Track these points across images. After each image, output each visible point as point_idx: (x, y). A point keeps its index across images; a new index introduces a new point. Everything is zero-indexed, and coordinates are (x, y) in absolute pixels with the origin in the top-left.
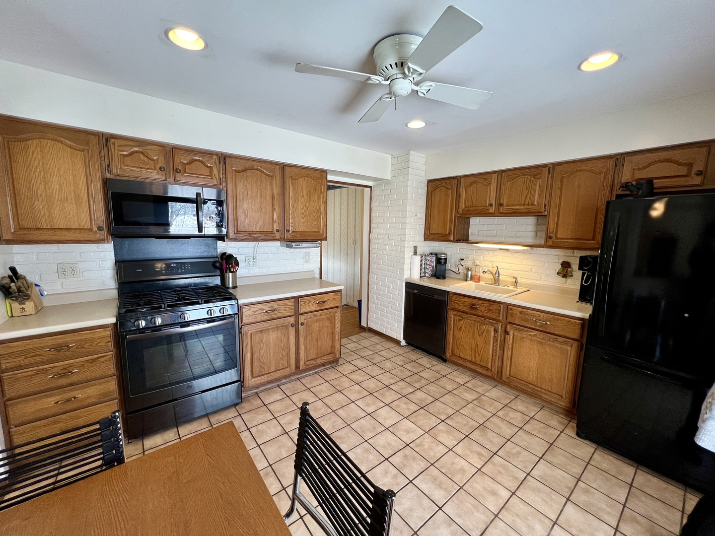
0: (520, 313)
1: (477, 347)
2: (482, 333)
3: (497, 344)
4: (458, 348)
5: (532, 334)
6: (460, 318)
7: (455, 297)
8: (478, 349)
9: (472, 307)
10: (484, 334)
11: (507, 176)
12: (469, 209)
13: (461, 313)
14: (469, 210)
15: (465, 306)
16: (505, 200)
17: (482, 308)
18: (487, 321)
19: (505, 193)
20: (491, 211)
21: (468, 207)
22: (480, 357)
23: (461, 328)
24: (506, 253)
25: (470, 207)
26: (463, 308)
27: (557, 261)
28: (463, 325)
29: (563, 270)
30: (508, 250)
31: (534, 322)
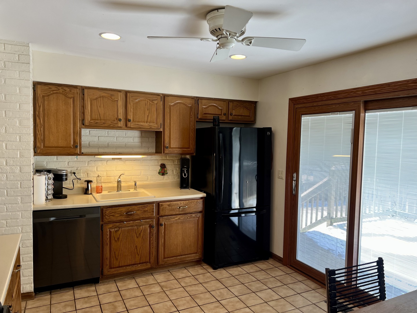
0: (168, 206)
1: (136, 248)
2: (140, 234)
3: (153, 238)
4: (117, 259)
5: (177, 218)
6: (116, 229)
7: (110, 210)
8: (137, 250)
9: (128, 214)
10: (142, 234)
11: (132, 97)
12: (97, 121)
13: (118, 224)
14: (97, 123)
15: (121, 215)
16: (131, 117)
17: (139, 212)
18: (144, 222)
19: (131, 111)
20: (120, 125)
21: (96, 120)
22: (140, 256)
23: (118, 239)
24: (119, 162)
25: (98, 120)
26: (120, 218)
27: (157, 164)
28: (121, 235)
29: (162, 170)
30: (120, 159)
31: (178, 209)
